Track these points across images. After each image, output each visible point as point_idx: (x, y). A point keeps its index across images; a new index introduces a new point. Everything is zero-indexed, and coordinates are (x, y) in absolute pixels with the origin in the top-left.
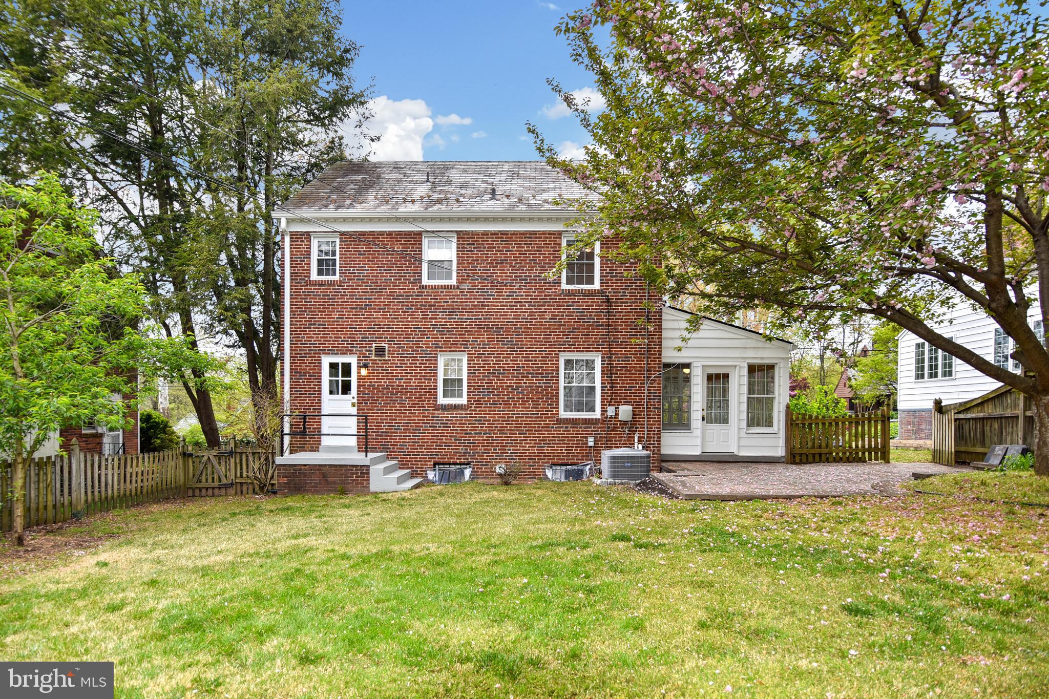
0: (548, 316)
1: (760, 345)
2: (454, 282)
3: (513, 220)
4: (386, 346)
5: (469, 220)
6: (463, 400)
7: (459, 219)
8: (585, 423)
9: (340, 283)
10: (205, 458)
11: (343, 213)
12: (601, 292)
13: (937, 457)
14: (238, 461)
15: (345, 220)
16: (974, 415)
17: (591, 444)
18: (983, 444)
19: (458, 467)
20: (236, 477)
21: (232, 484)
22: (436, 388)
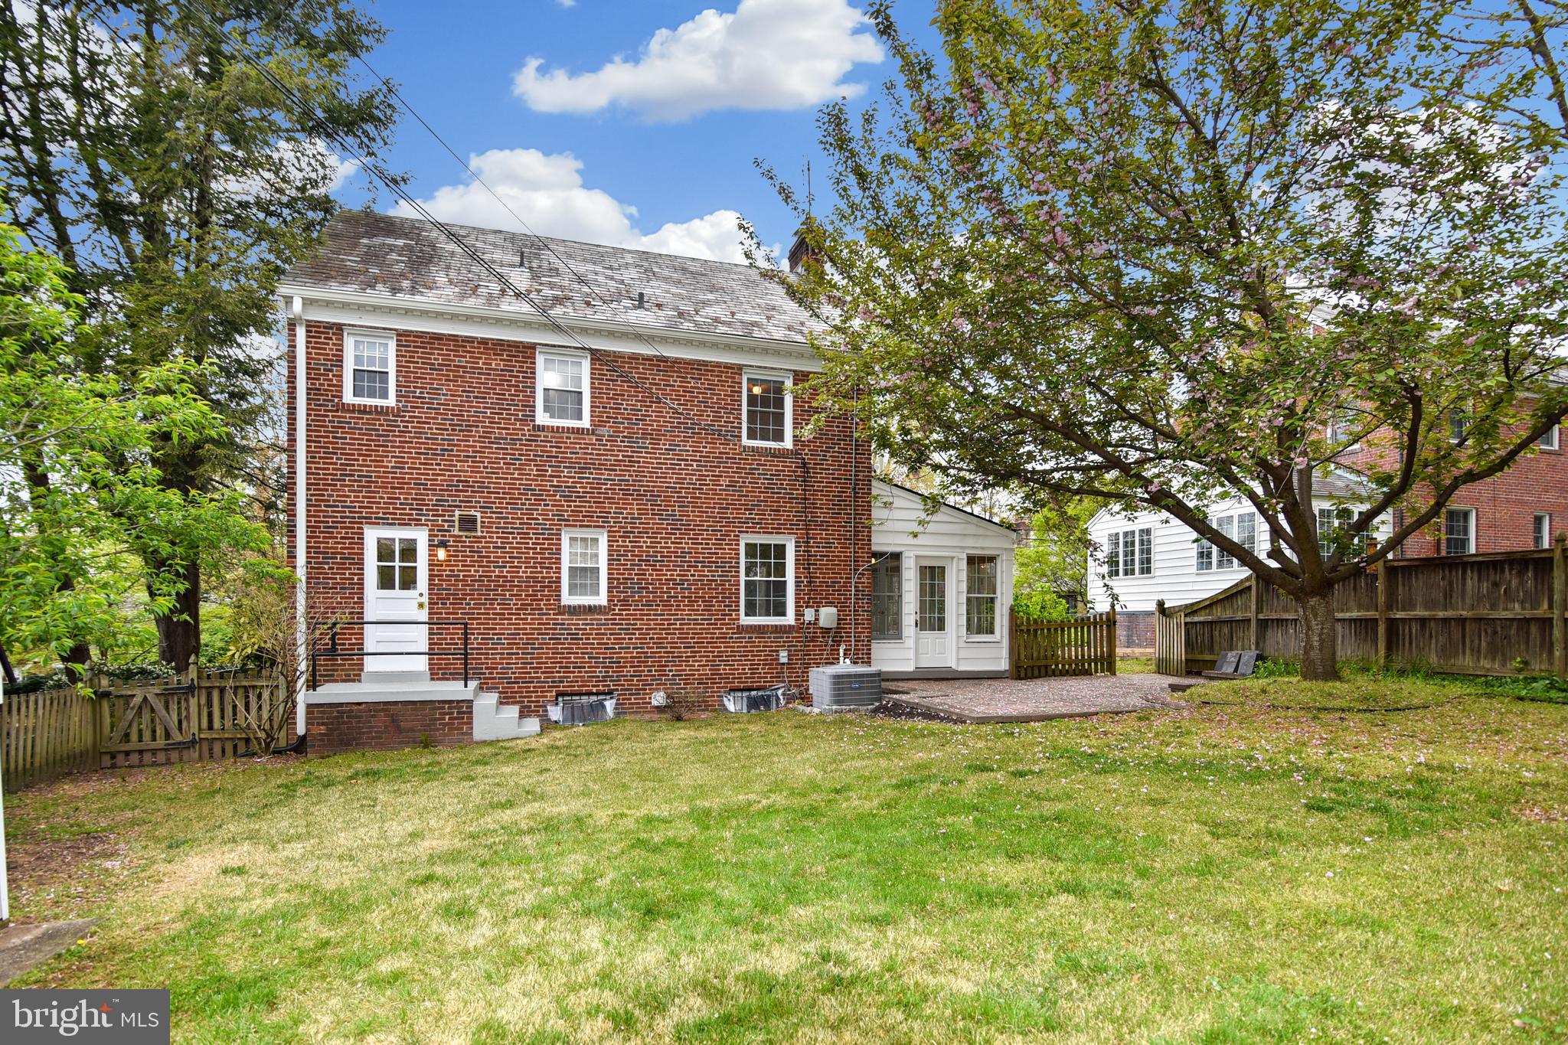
0: (724, 482)
1: (981, 532)
2: (585, 423)
3: (677, 342)
4: (479, 515)
5: (612, 334)
6: (602, 599)
7: (598, 332)
8: (776, 632)
9: (398, 413)
10: (138, 700)
11: (404, 300)
12: (795, 453)
13: (1163, 667)
14: (203, 701)
15: (408, 312)
16: (1201, 619)
17: (784, 660)
18: (1212, 651)
19: (594, 698)
20: (200, 729)
21: (193, 742)
22: (558, 580)
